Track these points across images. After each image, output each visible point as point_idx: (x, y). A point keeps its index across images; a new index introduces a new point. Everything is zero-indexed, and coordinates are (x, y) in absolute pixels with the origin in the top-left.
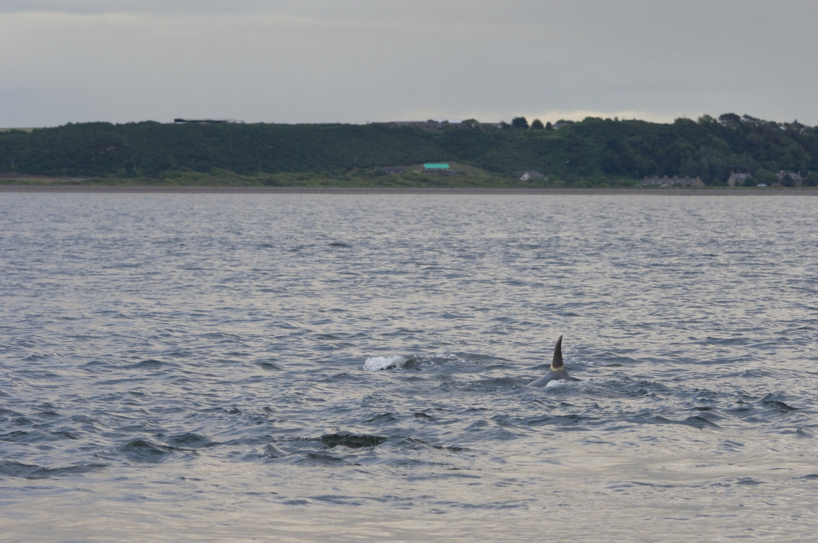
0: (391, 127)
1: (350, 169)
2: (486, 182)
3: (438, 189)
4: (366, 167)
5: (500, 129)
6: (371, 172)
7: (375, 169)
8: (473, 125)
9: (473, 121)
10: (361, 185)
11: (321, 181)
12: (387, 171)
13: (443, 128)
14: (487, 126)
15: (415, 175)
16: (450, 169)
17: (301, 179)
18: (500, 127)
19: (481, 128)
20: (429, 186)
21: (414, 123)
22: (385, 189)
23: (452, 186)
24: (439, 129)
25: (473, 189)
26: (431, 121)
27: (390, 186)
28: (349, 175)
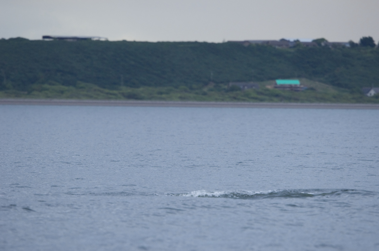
0: (246, 45)
1: (206, 84)
2: (334, 97)
3: (289, 104)
4: (222, 82)
5: (348, 48)
6: (226, 87)
7: (231, 84)
8: (323, 44)
9: (323, 40)
10: (216, 100)
11: (179, 95)
12: (241, 87)
13: (294, 47)
14: (336, 45)
15: (268, 90)
16: (301, 84)
17: (161, 93)
18: (348, 46)
19: (330, 47)
20: (281, 101)
21: (268, 42)
22: (239, 103)
23: (302, 101)
24: (291, 47)
25: (322, 104)
26: (283, 40)
27: (244, 100)
28: (205, 89)
